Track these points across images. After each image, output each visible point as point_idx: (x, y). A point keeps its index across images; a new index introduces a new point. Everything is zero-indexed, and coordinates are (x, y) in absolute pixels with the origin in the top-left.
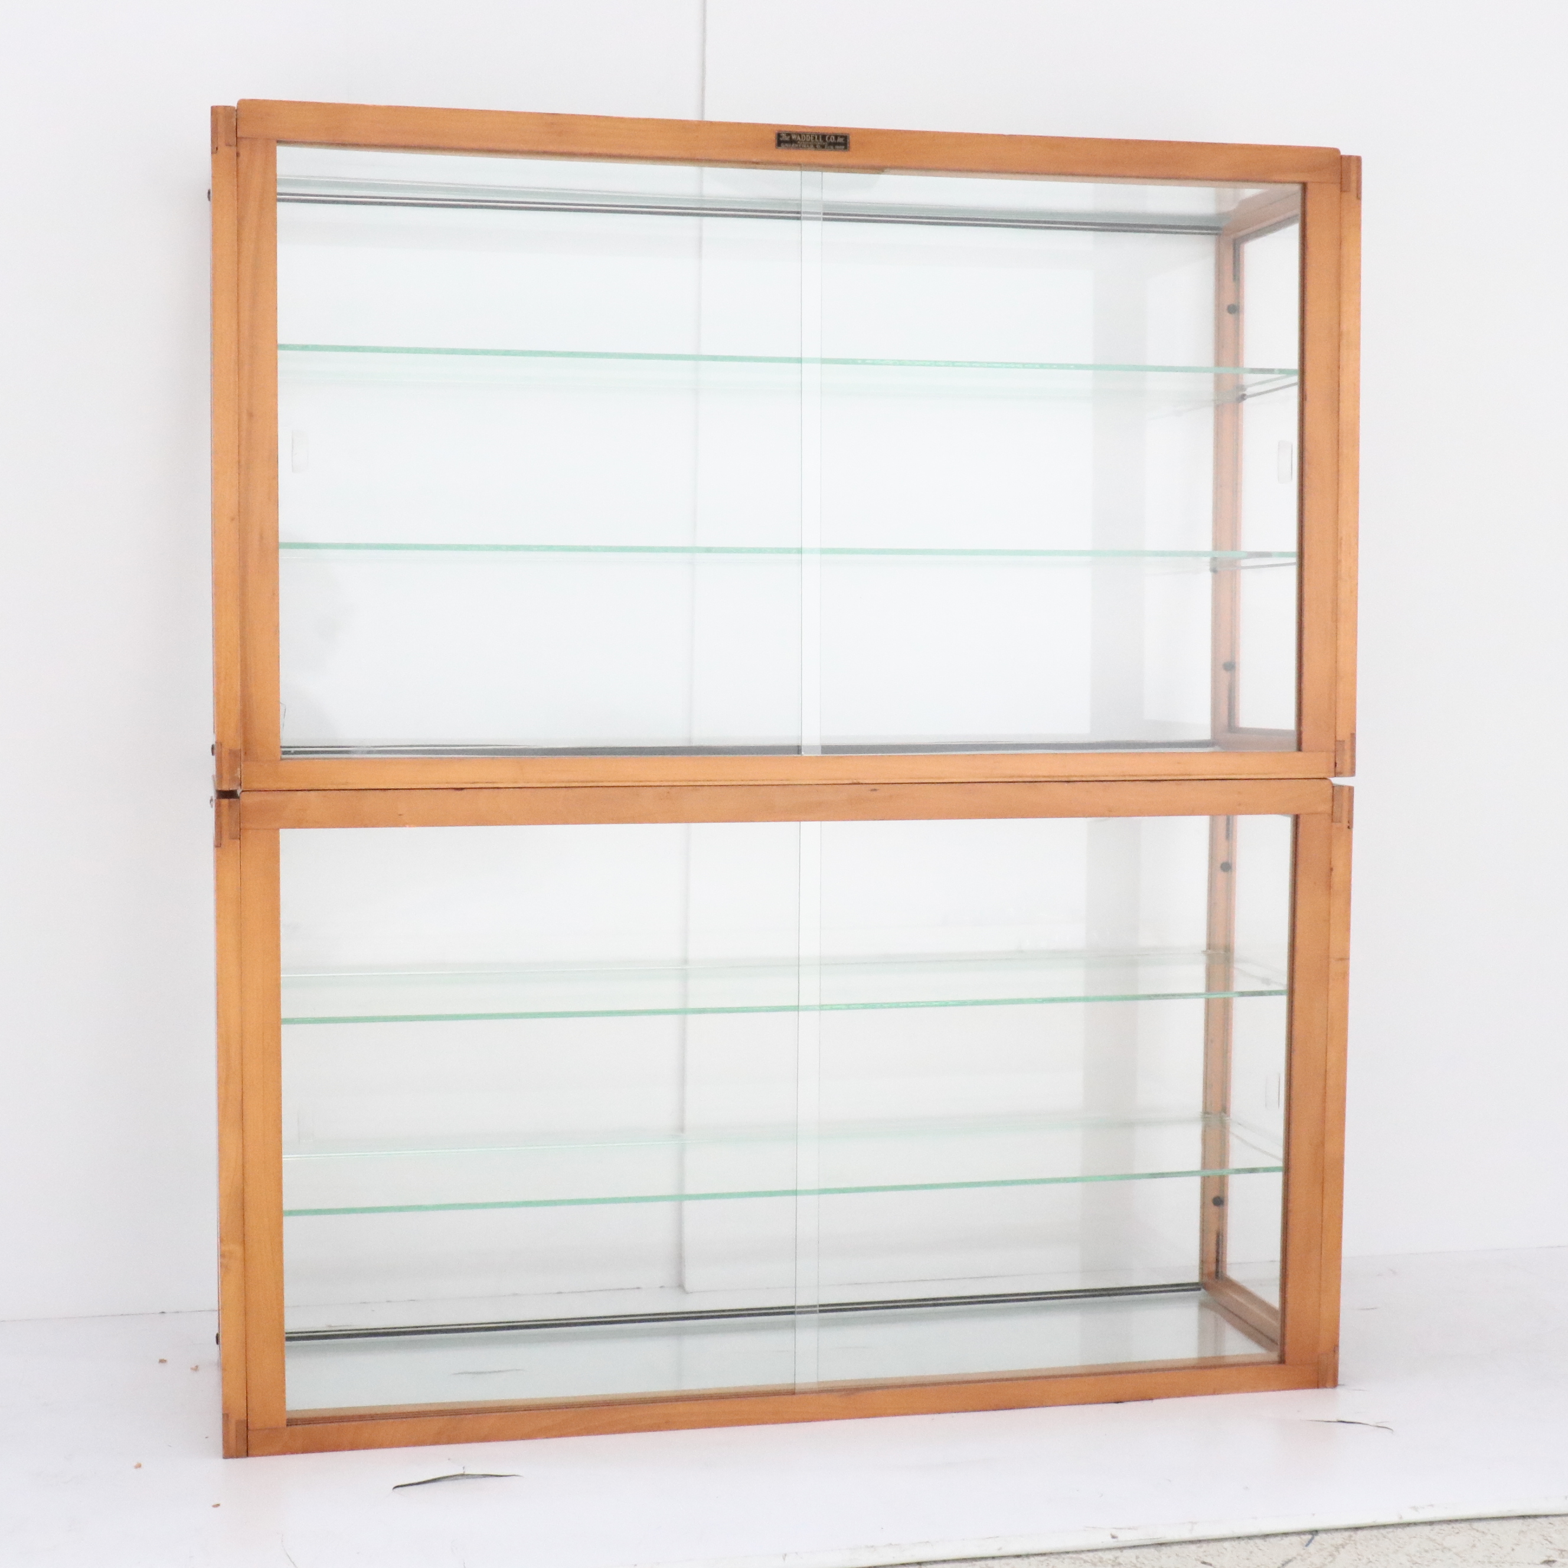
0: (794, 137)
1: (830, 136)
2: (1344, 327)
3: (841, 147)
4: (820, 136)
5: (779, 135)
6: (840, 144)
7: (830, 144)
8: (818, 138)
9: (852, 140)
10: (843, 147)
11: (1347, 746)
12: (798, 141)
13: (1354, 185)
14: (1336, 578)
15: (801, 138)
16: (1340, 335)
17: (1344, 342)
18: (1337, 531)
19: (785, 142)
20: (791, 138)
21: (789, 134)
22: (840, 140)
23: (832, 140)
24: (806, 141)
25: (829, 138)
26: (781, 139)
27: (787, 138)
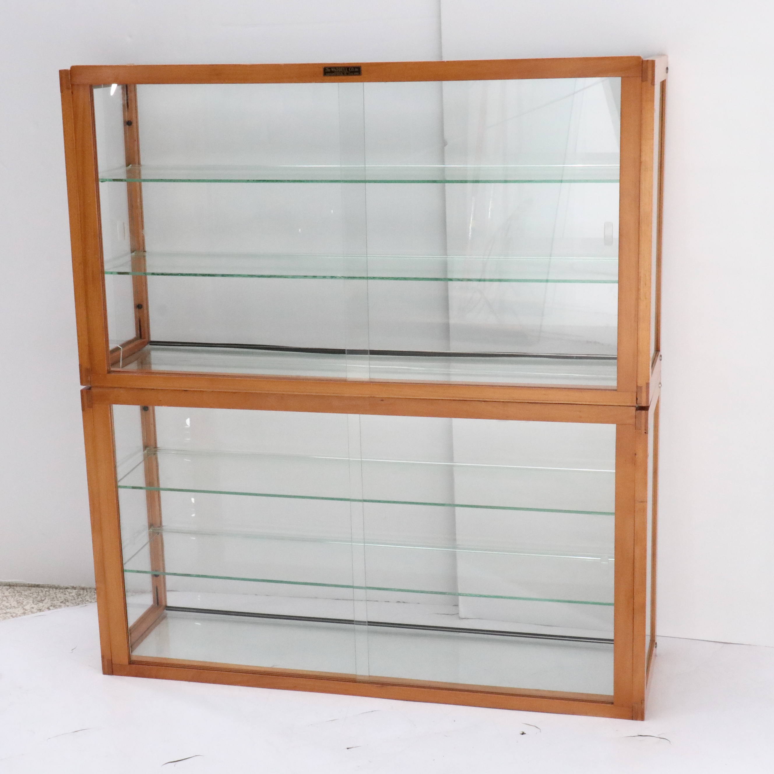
0: (332, 70)
1: (351, 68)
2: (643, 159)
3: (357, 73)
4: (346, 69)
5: (325, 69)
6: (356, 72)
7: (351, 72)
8: (345, 69)
9: (363, 69)
10: (358, 73)
11: (644, 389)
12: (335, 71)
13: (650, 77)
14: (638, 299)
15: (336, 70)
16: (640, 163)
17: (643, 167)
18: (638, 273)
19: (328, 72)
20: (331, 70)
21: (330, 68)
22: (357, 70)
23: (353, 70)
24: (339, 71)
25: (351, 69)
26: (326, 71)
27: (329, 70)
